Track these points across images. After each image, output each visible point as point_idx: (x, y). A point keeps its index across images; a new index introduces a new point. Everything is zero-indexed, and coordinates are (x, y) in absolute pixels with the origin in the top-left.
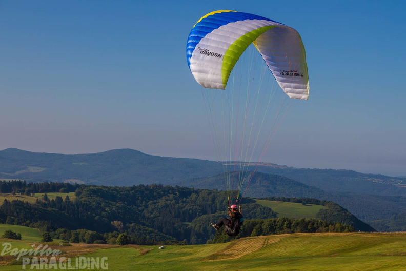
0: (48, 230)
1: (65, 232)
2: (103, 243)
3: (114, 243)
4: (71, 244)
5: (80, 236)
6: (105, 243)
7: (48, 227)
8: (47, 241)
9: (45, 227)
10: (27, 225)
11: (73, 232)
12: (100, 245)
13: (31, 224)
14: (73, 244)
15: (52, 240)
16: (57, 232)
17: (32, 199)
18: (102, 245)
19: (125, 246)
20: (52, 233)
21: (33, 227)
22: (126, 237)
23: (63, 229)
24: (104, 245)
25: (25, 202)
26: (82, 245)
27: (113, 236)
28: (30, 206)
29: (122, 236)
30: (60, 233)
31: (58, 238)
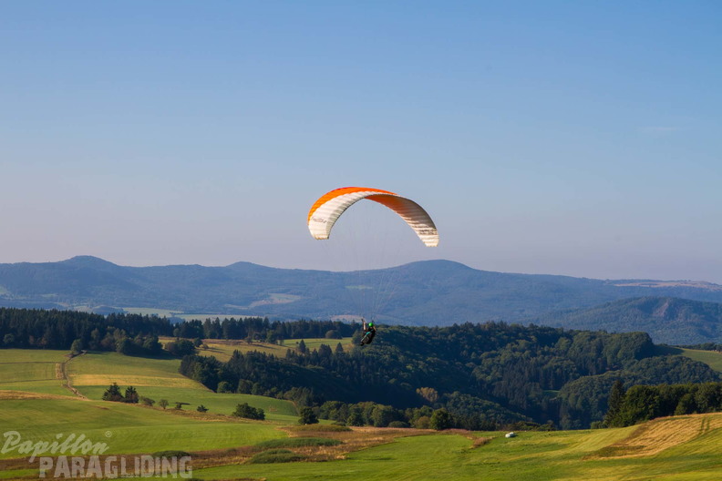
0: (309, 403)
1: (338, 407)
2: (404, 426)
3: (426, 426)
4: (351, 428)
5: (364, 415)
6: (409, 426)
7: (309, 399)
8: (309, 423)
9: (304, 398)
10: (272, 395)
11: (352, 407)
12: (400, 429)
13: (280, 394)
14: (354, 428)
15: (317, 422)
16: (325, 406)
17: (280, 350)
18: (403, 430)
19: (444, 431)
20: (315, 409)
21: (283, 398)
22: (445, 416)
23: (334, 403)
24: (408, 429)
25: (267, 355)
26: (369, 429)
27: (422, 415)
28: (277, 363)
29: (439, 415)
30: (330, 408)
31: (327, 418)
